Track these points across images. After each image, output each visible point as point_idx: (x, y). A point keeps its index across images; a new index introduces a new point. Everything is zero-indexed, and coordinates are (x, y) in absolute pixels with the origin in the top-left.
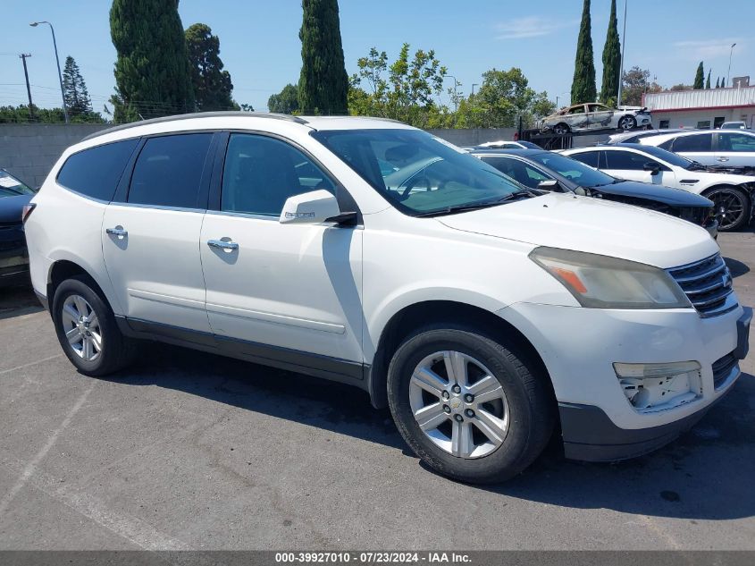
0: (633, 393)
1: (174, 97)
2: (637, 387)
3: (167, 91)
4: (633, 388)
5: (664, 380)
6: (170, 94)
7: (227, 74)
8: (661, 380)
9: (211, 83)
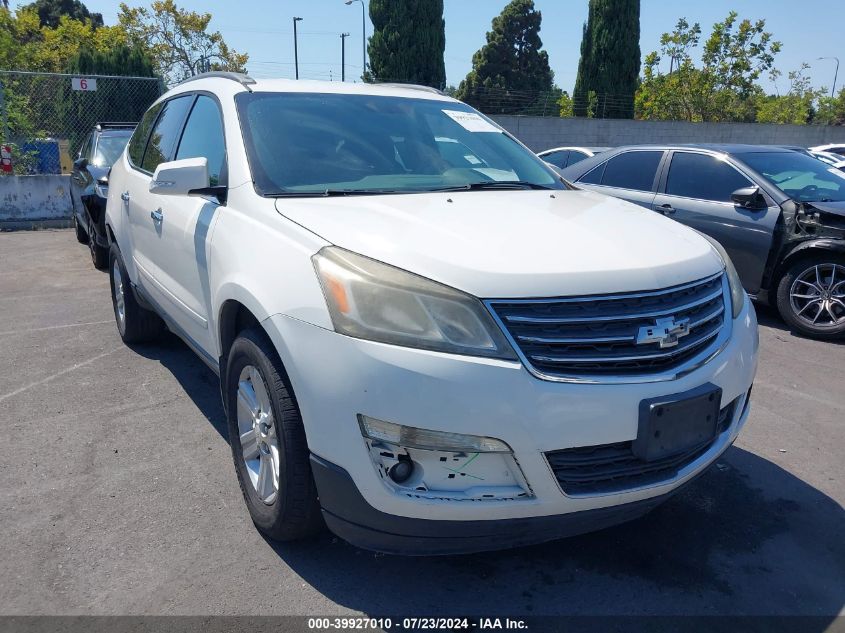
0: (391, 463)
1: (421, 74)
2: (396, 456)
3: (415, 68)
4: (391, 456)
5: (449, 455)
6: (418, 71)
7: (545, 54)
8: (443, 455)
9: (526, 64)
